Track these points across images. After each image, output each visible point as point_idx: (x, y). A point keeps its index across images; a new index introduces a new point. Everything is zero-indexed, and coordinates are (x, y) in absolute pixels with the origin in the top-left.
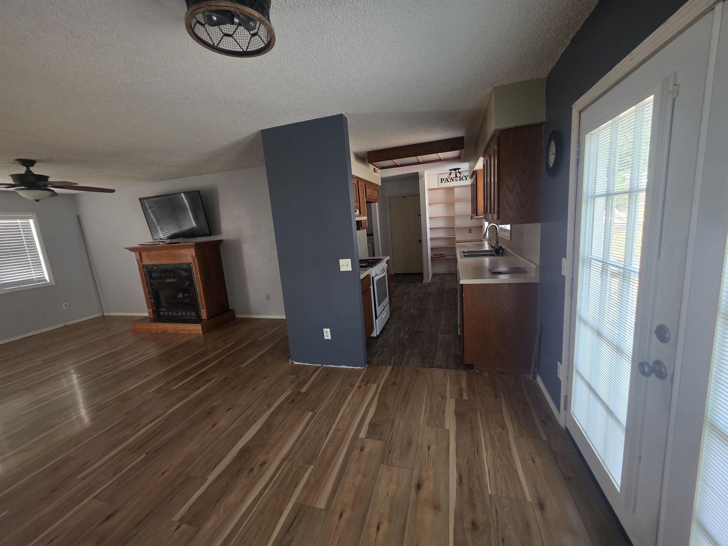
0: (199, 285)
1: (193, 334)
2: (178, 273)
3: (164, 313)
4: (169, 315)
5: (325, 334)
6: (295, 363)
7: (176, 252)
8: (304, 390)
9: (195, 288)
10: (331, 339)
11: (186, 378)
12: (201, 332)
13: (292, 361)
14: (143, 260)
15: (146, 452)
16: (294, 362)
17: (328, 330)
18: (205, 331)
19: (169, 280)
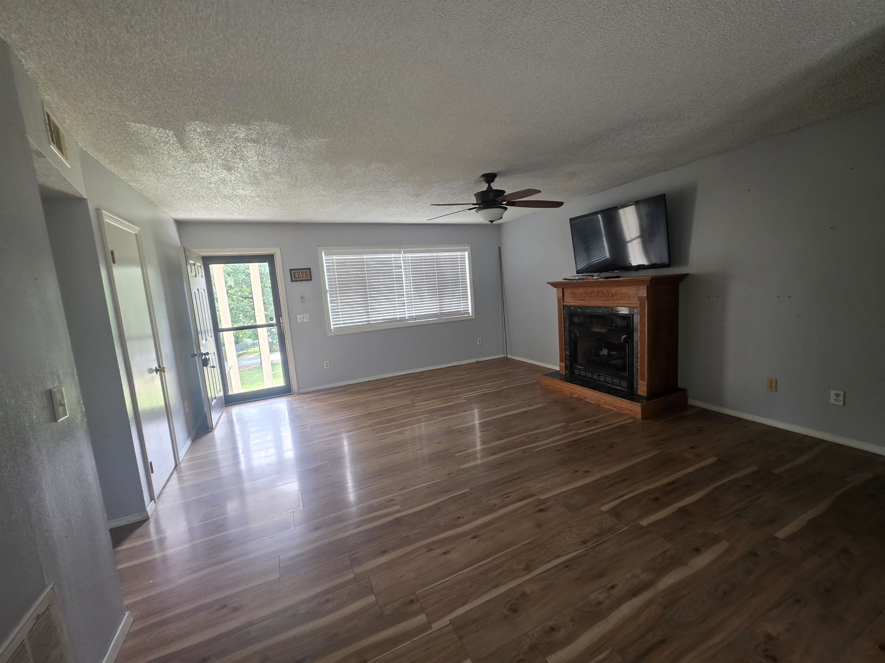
1: (625, 414)
2: (612, 320)
3: (580, 372)
4: (586, 377)
7: (614, 290)
12: (641, 416)
14: (565, 299)
18: (647, 415)
19: (596, 329)
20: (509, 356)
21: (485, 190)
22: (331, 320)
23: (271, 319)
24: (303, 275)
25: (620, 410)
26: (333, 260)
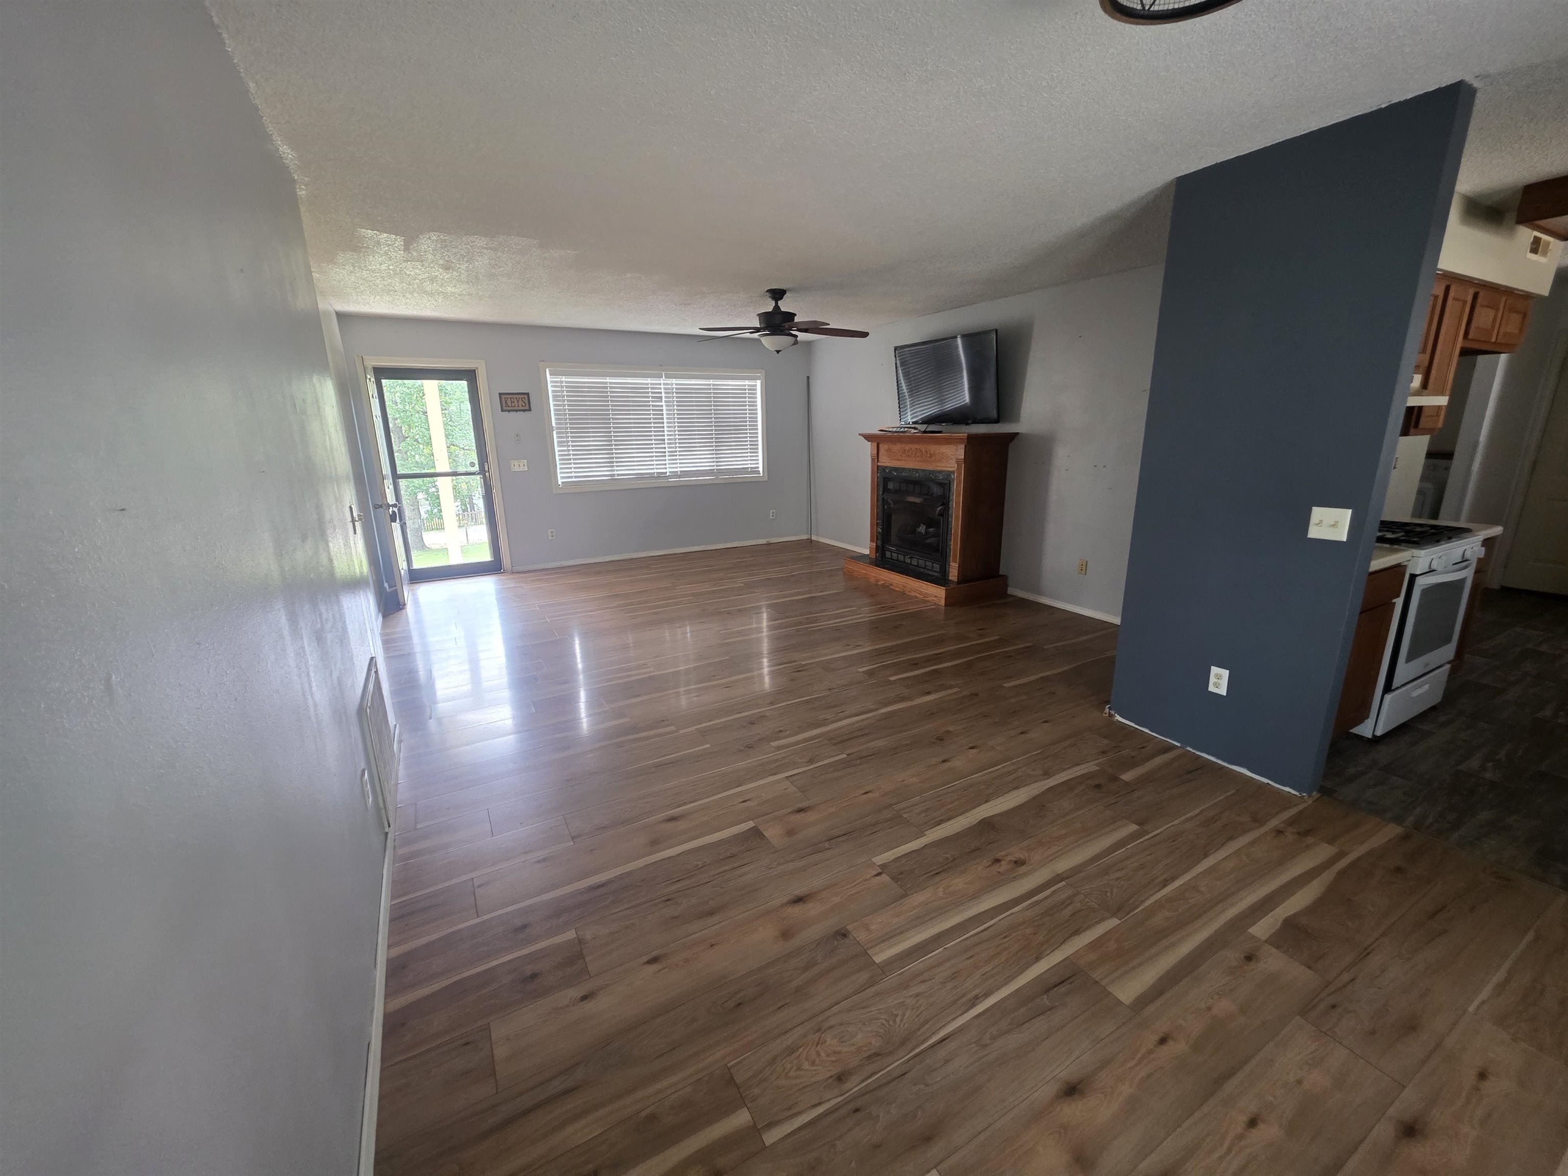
0: (957, 517)
1: (928, 601)
2: (929, 487)
3: (891, 555)
4: (898, 560)
5: (1212, 680)
6: (1116, 718)
7: (933, 448)
8: (1127, 776)
9: (950, 520)
10: (1225, 694)
11: (912, 670)
12: (944, 602)
13: (1112, 712)
14: (880, 457)
15: (850, 752)
16: (1116, 715)
17: (1225, 673)
18: (950, 602)
19: (911, 499)
20: (814, 538)
21: (770, 310)
22: (559, 471)
23: (472, 465)
24: (518, 402)
25: (925, 597)
26: (562, 382)
